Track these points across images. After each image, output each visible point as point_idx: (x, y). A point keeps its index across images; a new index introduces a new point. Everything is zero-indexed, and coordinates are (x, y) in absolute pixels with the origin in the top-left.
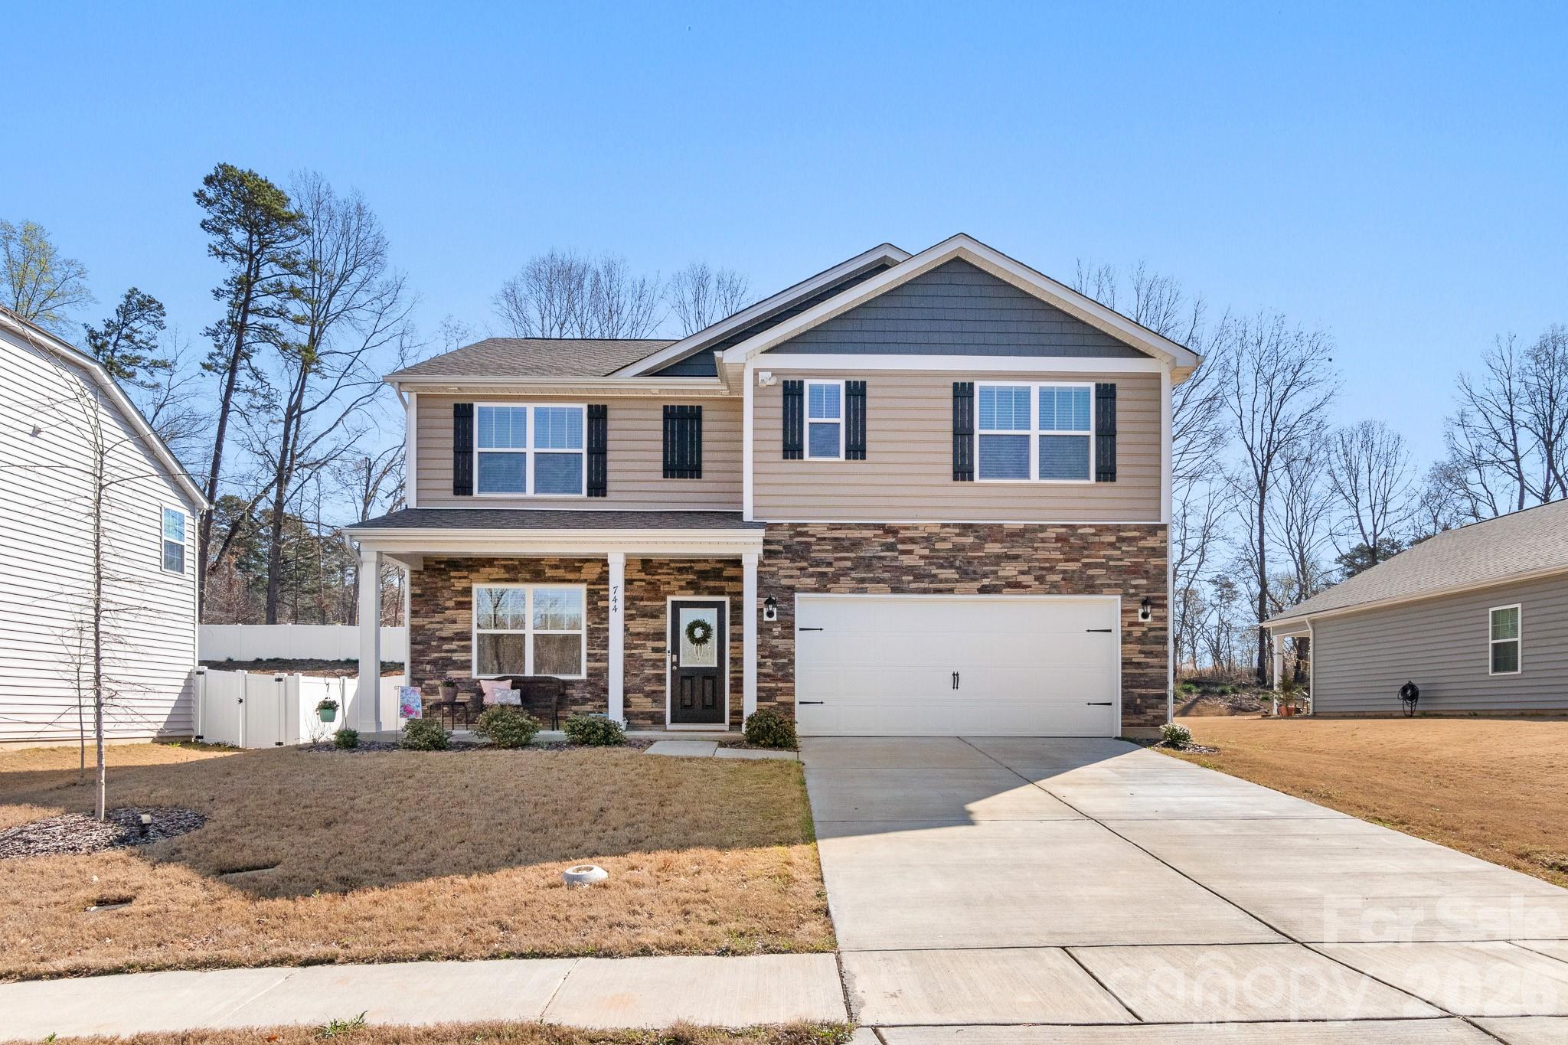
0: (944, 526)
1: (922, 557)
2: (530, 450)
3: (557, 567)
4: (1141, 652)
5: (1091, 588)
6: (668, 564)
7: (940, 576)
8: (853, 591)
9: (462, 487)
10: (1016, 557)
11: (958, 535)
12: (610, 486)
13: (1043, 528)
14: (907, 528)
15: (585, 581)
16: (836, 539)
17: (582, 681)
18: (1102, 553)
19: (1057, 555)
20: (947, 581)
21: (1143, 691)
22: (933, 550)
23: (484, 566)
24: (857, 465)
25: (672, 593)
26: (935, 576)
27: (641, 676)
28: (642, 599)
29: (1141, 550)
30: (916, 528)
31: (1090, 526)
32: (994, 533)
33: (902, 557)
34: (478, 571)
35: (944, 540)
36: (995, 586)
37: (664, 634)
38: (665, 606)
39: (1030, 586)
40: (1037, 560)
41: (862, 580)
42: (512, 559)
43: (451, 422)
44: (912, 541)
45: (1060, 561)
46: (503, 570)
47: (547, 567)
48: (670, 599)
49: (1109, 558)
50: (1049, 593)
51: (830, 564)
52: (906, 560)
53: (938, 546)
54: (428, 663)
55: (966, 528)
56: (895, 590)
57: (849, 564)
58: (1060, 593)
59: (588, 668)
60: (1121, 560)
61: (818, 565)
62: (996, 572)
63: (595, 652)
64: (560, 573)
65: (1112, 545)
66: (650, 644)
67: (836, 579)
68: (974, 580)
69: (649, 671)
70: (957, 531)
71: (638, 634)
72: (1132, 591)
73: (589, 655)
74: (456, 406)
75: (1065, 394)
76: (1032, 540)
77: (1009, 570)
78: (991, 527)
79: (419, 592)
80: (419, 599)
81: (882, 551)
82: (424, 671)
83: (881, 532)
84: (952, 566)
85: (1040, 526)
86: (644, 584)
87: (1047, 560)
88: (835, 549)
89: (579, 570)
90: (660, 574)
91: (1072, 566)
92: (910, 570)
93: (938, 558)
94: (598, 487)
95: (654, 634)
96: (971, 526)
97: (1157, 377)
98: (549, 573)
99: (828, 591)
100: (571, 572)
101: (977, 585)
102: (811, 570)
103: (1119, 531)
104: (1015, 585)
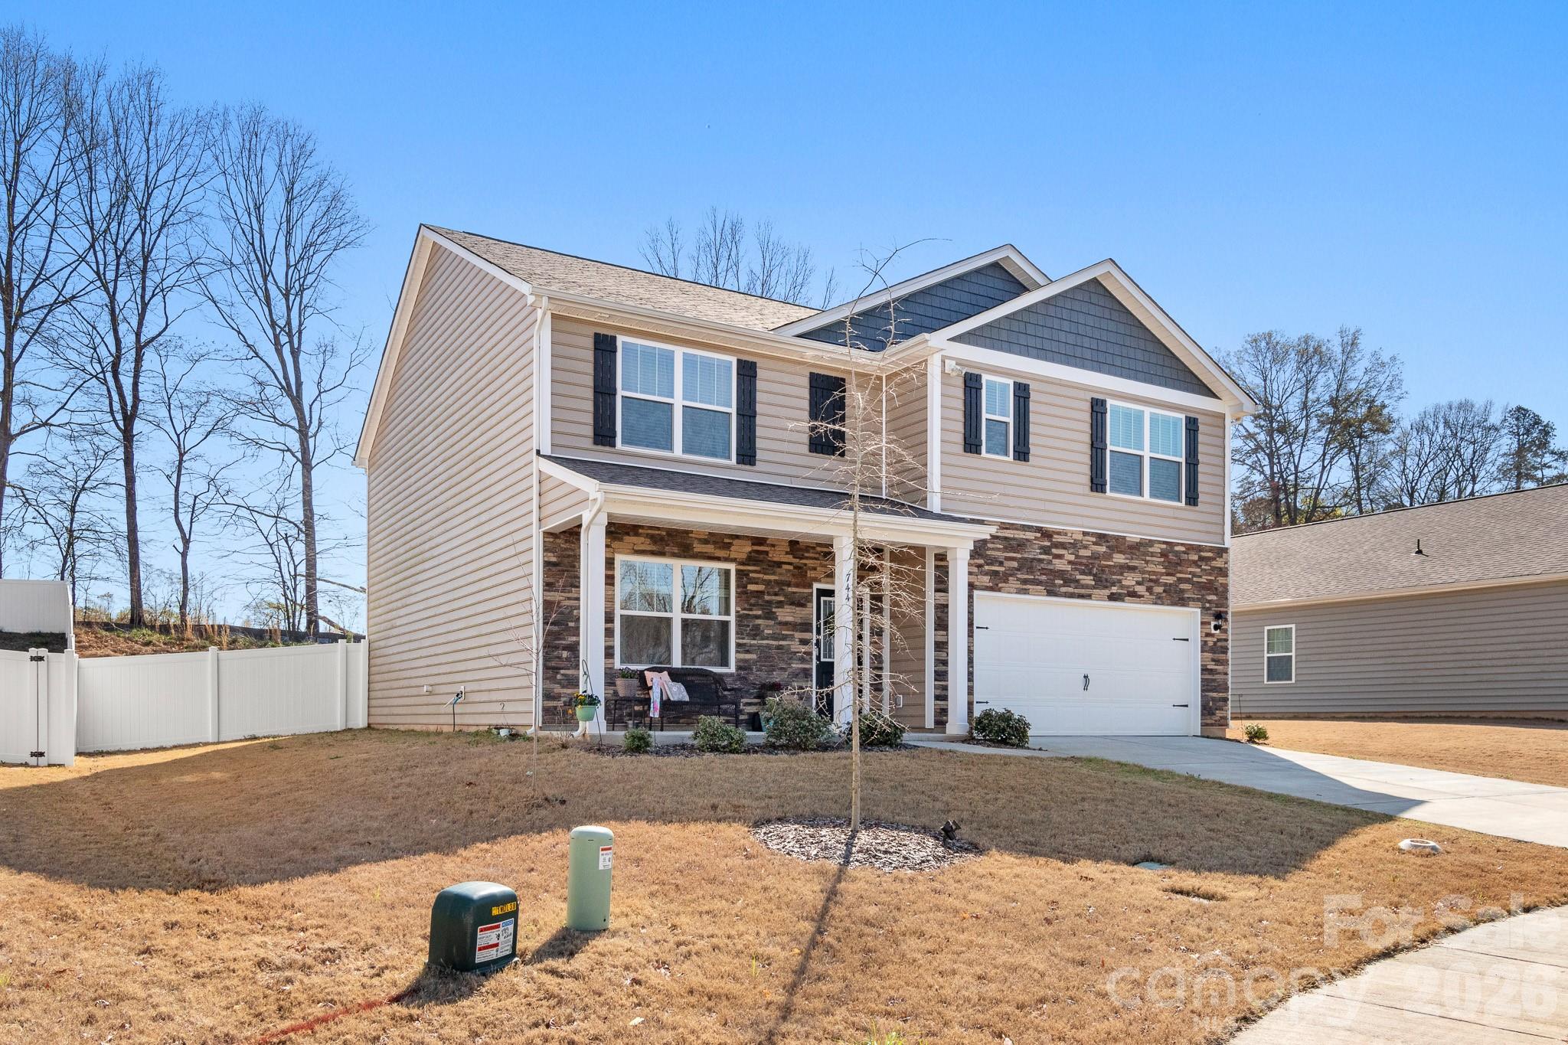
0: (1085, 534)
1: (1070, 562)
2: (678, 402)
3: (706, 542)
4: (1213, 660)
5: (1181, 601)
6: (814, 548)
7: (1082, 582)
8: (1020, 591)
9: (604, 435)
10: (1133, 569)
11: (1095, 544)
12: (759, 455)
13: (1151, 543)
14: (1059, 533)
15: (733, 560)
16: (1006, 538)
17: (732, 675)
18: (1190, 570)
19: (1160, 569)
20: (1087, 587)
21: (1214, 695)
22: (1077, 557)
23: (628, 534)
24: (1021, 467)
25: (818, 581)
26: (1078, 581)
27: (790, 670)
28: (789, 585)
29: (1213, 568)
30: (1066, 534)
31: (1182, 544)
32: (1116, 544)
33: (1056, 561)
34: (621, 540)
35: (1086, 547)
36: (1120, 594)
37: (811, 624)
38: (811, 594)
39: (1143, 596)
40: (1149, 573)
41: (1025, 582)
42: (658, 529)
43: (590, 355)
44: (1062, 546)
45: (1162, 574)
46: (648, 541)
47: (696, 542)
48: (816, 586)
49: (1194, 575)
50: (1156, 604)
51: (1001, 564)
52: (1060, 565)
53: (1083, 552)
54: (564, 649)
55: (1102, 538)
56: (1051, 593)
57: (1015, 564)
58: (1163, 604)
59: (738, 661)
60: (1200, 577)
61: (991, 564)
62: (1120, 581)
63: (744, 641)
64: (709, 549)
65: (1195, 562)
66: (798, 635)
67: (1005, 577)
68: (1106, 587)
69: (796, 666)
70: (1094, 540)
71: (786, 624)
72: (1208, 605)
73: (738, 645)
74: (597, 335)
75: (1166, 420)
76: (1146, 554)
77: (1130, 580)
78: (1117, 538)
79: (554, 559)
80: (554, 569)
81: (1041, 554)
82: (559, 658)
83: (1039, 535)
84: (1090, 574)
85: (1150, 541)
86: (791, 567)
87: (1154, 573)
88: (1005, 549)
89: (728, 546)
90: (807, 558)
91: (1170, 580)
92: (1061, 574)
93: (1081, 564)
94: (747, 456)
95: (801, 624)
96: (1104, 536)
97: (1222, 417)
98: (698, 548)
99: (999, 590)
100: (720, 548)
101: (1107, 592)
102: (987, 567)
103: (1200, 551)
104: (1133, 594)
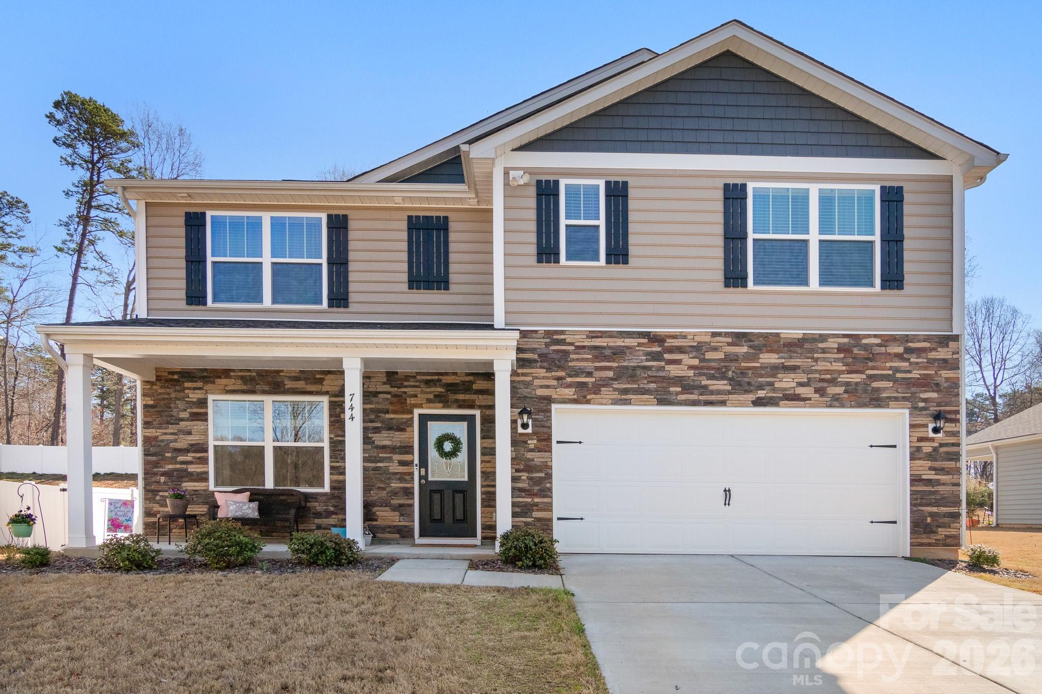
0: (714, 335)
1: (691, 367)
2: (267, 260)
3: (297, 379)
4: (931, 469)
5: (876, 401)
6: (414, 377)
7: (711, 388)
8: (615, 402)
9: (196, 297)
10: (794, 369)
11: (729, 344)
12: (352, 297)
13: (823, 338)
14: (674, 337)
15: (327, 393)
16: (595, 348)
17: (325, 494)
18: (888, 365)
19: (839, 366)
20: (719, 392)
21: (935, 509)
22: (702, 360)
23: (220, 378)
24: (618, 271)
25: (420, 406)
26: (705, 387)
27: (388, 489)
28: (387, 412)
29: (931, 361)
30: (685, 337)
31: (875, 336)
32: (770, 342)
33: (668, 367)
34: (214, 383)
35: (715, 349)
36: (771, 398)
37: (412, 447)
38: (412, 419)
39: (810, 399)
40: (816, 371)
41: (626, 391)
42: (249, 371)
43: (182, 231)
44: (680, 350)
45: (841, 372)
46: (240, 382)
47: (286, 379)
48: (417, 412)
49: (897, 370)
50: (831, 406)
51: (589, 374)
52: (674, 371)
53: (709, 355)
54: (163, 474)
55: (739, 338)
56: (662, 402)
57: (610, 374)
58: (843, 406)
59: (332, 482)
60: (909, 372)
61: (576, 376)
62: (771, 384)
63: (338, 464)
64: (300, 385)
65: (899, 356)
66: (397, 457)
67: (596, 389)
68: (747, 392)
69: (395, 485)
70: (730, 340)
71: (384, 447)
72: (921, 405)
73: (332, 468)
74: (187, 214)
75: (847, 198)
76: (812, 351)
77: (787, 382)
78: (766, 336)
79: (151, 402)
80: (152, 410)
81: (647, 360)
82: (159, 482)
83: (646, 341)
84: (724, 377)
85: (820, 335)
86: (389, 396)
87: (827, 372)
88: (596, 358)
89: (320, 381)
90: (406, 387)
91: (856, 378)
92: (679, 381)
93: (708, 368)
94: (339, 299)
95: (400, 447)
96: (744, 335)
97: (949, 180)
98: (289, 384)
99: (588, 402)
100: (311, 383)
101: (751, 397)
102: (569, 380)
103: (907, 341)
104: (793, 398)
